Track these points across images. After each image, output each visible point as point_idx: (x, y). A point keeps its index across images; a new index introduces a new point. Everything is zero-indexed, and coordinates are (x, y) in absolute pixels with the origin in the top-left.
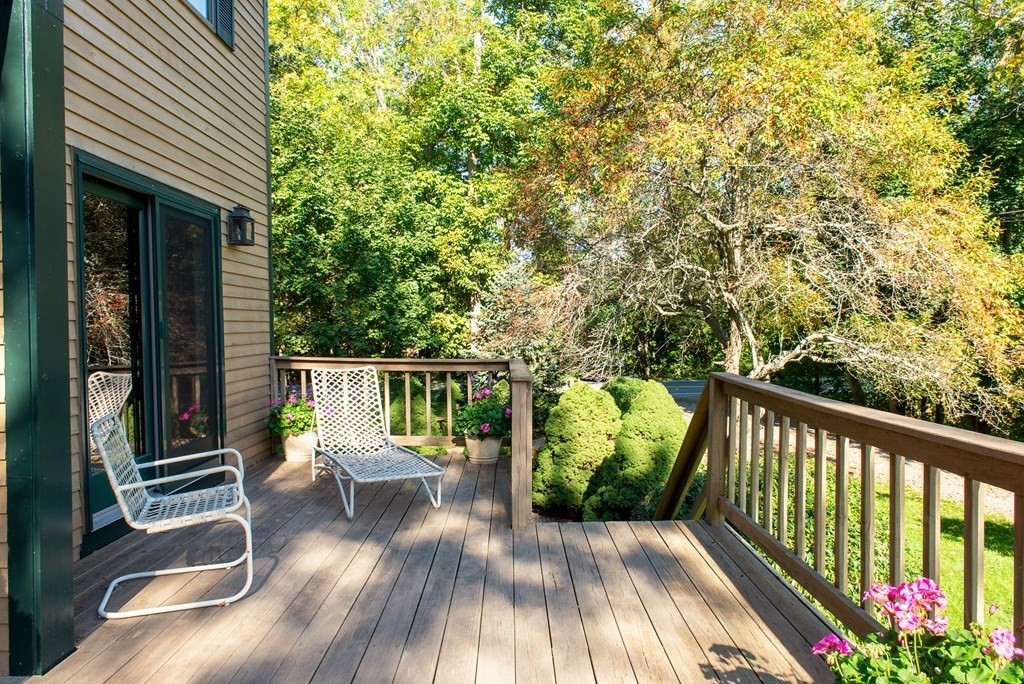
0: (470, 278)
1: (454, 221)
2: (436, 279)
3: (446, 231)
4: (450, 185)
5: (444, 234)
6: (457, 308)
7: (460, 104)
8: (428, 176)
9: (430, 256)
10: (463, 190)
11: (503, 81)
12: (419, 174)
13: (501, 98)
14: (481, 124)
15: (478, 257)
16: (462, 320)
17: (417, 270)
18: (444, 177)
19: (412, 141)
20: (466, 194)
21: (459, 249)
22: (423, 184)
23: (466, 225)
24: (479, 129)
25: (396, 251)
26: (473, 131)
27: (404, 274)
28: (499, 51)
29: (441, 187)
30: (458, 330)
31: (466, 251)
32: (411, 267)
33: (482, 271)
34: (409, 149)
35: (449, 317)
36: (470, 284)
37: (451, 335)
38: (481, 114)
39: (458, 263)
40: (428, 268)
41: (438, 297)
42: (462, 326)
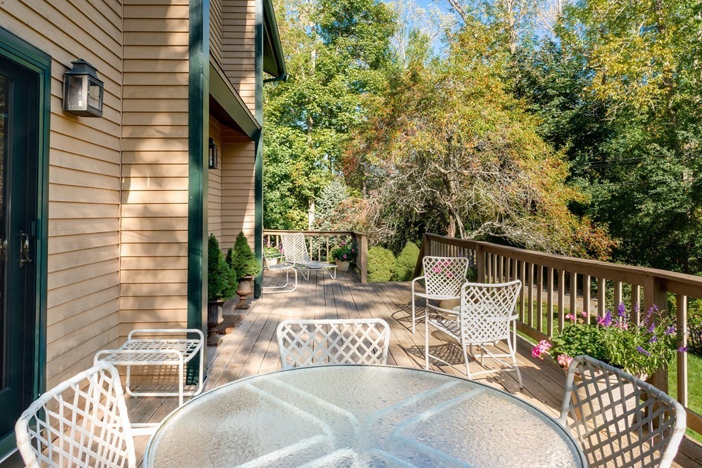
0: (309, 189)
1: (299, 157)
2: (289, 190)
3: (295, 162)
4: (297, 136)
5: (294, 164)
6: (299, 207)
7: (306, 92)
8: (286, 130)
9: (286, 177)
10: (305, 139)
11: (330, 77)
12: (280, 129)
13: (328, 87)
14: (317, 102)
15: (314, 177)
16: (304, 214)
17: (279, 185)
18: (294, 131)
19: (274, 110)
20: (306, 141)
21: (303, 173)
22: (282, 135)
23: (307, 159)
24: (315, 105)
25: (268, 175)
26: (312, 106)
27: (271, 187)
28: (327, 61)
29: (292, 137)
30: (301, 220)
31: (307, 174)
32: (275, 183)
33: (316, 186)
34: (273, 114)
35: (296, 212)
36: (307, 192)
37: (297, 222)
38: (317, 97)
39: (302, 181)
40: (285, 184)
41: (291, 200)
42: (303, 217)
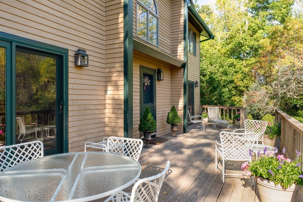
0: (243, 87)
1: (239, 72)
2: (234, 87)
3: (236, 74)
4: (238, 62)
5: (236, 75)
6: (239, 95)
7: (241, 41)
8: (232, 60)
9: (232, 82)
10: (241, 63)
11: (255, 32)
12: (229, 60)
13: (253, 37)
14: (247, 45)
15: (245, 82)
16: (241, 99)
17: (228, 85)
18: (236, 60)
19: (227, 51)
20: (243, 64)
21: (240, 79)
22: (230, 63)
23: (242, 73)
24: (246, 47)
25: (222, 81)
26: (245, 47)
27: (224, 86)
28: (253, 25)
29: (235, 63)
30: (240, 101)
31: (242, 80)
32: (226, 84)
33: (247, 85)
34: (226, 53)
35: (237, 98)
36: (242, 88)
37: (238, 102)
38: (247, 43)
39: (239, 83)
40: (231, 85)
41: (234, 92)
42: (241, 100)
